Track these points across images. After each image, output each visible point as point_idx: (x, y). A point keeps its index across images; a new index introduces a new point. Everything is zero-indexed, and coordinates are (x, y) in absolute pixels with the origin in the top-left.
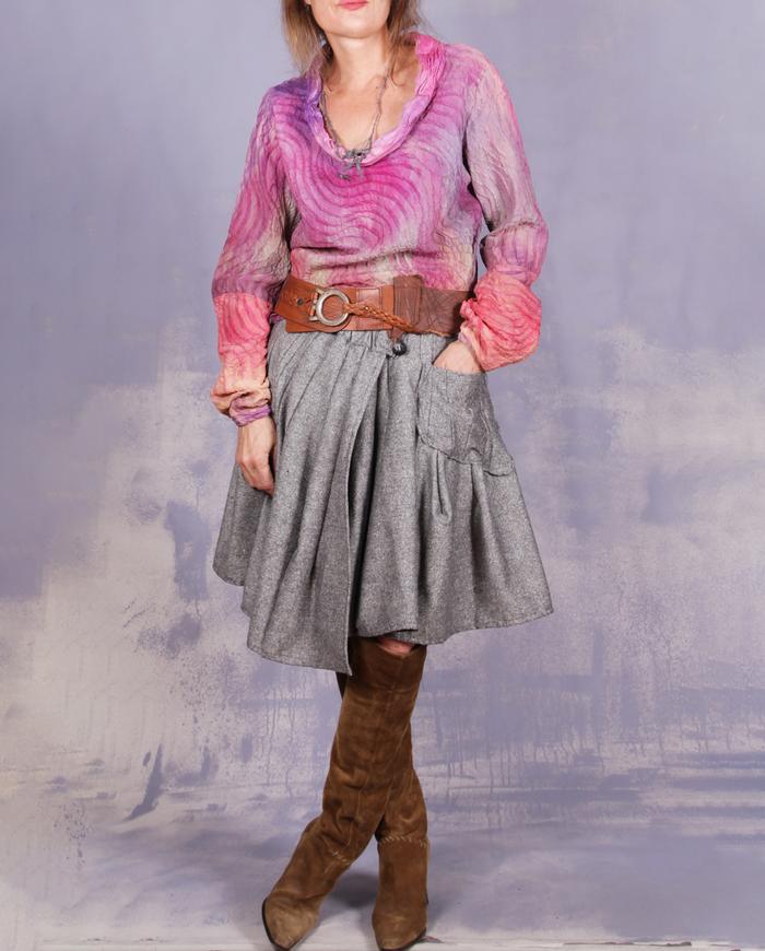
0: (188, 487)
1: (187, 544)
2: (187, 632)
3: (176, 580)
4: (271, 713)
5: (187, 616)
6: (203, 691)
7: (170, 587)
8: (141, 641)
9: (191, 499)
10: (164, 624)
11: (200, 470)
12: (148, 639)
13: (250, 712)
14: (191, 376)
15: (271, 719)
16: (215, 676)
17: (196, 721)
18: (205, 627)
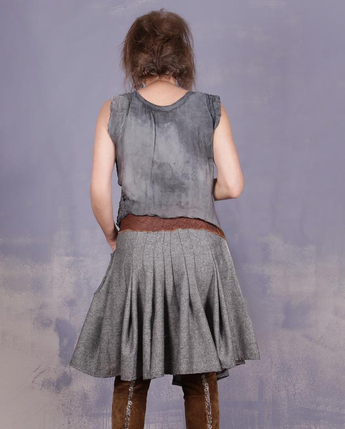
0: (65, 312)
1: (65, 339)
2: (65, 381)
3: (59, 356)
4: (105, 419)
5: (65, 373)
6: (72, 409)
7: (57, 360)
8: (43, 385)
9: (67, 317)
10: (54, 377)
11: (71, 303)
12: (46, 384)
13: (95, 419)
14: (67, 259)
15: (105, 423)
16: (79, 402)
17: (69, 423)
18: (73, 377)
